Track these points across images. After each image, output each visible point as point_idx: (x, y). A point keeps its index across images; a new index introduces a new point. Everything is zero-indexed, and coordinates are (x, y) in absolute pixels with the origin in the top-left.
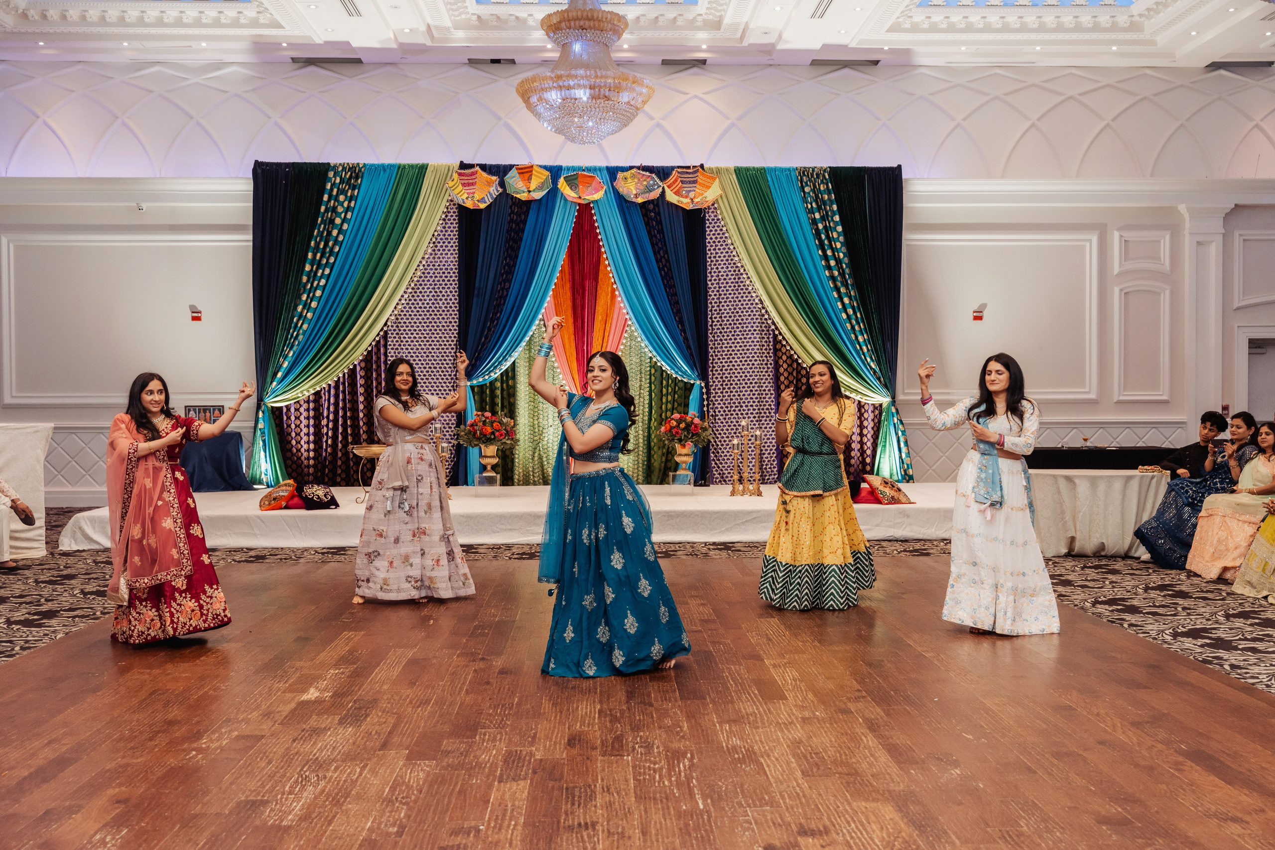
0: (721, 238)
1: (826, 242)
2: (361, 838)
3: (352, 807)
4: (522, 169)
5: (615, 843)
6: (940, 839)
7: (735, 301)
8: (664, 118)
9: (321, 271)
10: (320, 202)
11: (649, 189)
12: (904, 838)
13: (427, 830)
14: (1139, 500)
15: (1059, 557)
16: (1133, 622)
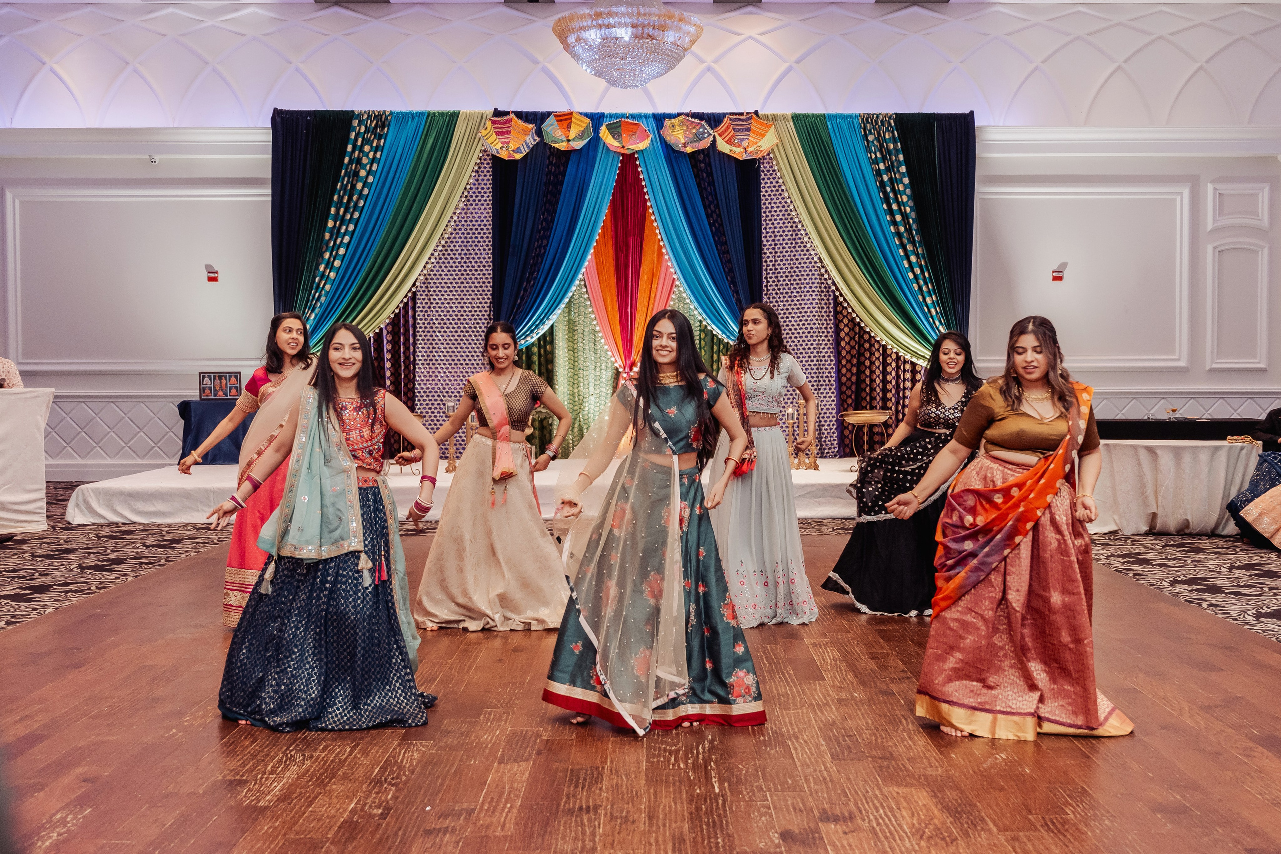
0: (777, 190)
1: (891, 195)
2: (342, 820)
3: (337, 788)
4: (560, 116)
5: (618, 827)
6: (975, 827)
7: (792, 260)
8: (715, 61)
9: (344, 227)
10: (343, 152)
11: (698, 138)
12: (935, 825)
13: (414, 813)
14: (1227, 472)
15: (1140, 535)
16: (1214, 602)
